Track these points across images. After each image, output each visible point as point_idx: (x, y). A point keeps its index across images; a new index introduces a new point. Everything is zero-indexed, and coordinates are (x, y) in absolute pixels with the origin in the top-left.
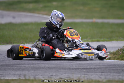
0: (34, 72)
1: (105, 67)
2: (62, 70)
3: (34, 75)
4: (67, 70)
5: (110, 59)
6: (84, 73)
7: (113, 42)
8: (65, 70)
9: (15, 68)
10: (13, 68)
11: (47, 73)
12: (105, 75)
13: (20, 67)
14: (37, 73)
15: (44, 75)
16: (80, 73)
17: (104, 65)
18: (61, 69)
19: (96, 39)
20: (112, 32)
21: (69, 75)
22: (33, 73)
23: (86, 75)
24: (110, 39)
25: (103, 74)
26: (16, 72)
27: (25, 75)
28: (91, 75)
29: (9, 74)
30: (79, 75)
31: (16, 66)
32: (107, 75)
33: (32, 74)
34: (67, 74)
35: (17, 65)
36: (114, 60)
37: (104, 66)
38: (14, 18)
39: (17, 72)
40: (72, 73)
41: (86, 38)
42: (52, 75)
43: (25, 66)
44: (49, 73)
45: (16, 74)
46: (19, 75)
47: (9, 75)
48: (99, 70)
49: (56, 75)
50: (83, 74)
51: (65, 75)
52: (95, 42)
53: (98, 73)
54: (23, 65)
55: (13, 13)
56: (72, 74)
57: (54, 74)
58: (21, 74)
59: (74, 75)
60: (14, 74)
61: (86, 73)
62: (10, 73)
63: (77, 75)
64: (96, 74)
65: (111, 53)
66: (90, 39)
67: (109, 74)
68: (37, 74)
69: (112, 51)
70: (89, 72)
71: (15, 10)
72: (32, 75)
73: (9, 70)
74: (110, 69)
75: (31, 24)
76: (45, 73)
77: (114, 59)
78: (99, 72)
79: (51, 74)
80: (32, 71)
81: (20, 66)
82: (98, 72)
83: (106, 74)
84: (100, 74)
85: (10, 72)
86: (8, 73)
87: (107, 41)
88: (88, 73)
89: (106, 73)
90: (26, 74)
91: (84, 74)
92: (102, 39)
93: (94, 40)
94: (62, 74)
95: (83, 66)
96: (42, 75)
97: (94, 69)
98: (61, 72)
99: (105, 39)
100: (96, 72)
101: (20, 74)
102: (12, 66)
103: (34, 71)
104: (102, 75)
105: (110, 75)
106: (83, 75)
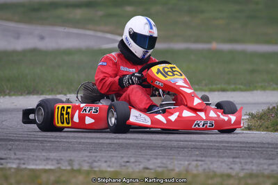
0: (89, 154)
1: (241, 147)
2: (149, 152)
3: (90, 161)
4: (159, 151)
5: (249, 128)
6: (195, 158)
7: (255, 92)
8: (155, 151)
9: (48, 144)
10: (44, 146)
11: (116, 156)
12: (241, 163)
13: (58, 145)
14: (96, 157)
15: (110, 161)
16: (187, 158)
17: (237, 142)
18: (146, 149)
19: (219, 86)
20: (253, 71)
21: (164, 161)
22: (87, 156)
23: (200, 163)
24: (249, 86)
25: (237, 160)
26: (51, 154)
27: (71, 160)
28: (212, 163)
29: (35, 158)
30: (187, 163)
31: (49, 141)
32: (246, 163)
33: (86, 159)
34: (159, 161)
35: (53, 140)
36: (259, 131)
37: (239, 145)
38: (42, 38)
39: (53, 155)
40: (170, 157)
41: (198, 85)
42: (128, 162)
43: (70, 140)
44: (122, 157)
45: (52, 158)
46: (57, 160)
47: (36, 160)
48: (228, 151)
49: (136, 162)
50: (193, 161)
51: (155, 161)
52: (216, 93)
53: (226, 159)
54: (65, 140)
55: (39, 29)
56: (171, 159)
57: (133, 160)
58: (61, 159)
59: (176, 162)
60: (47, 159)
61: (199, 158)
62: (37, 156)
63: (182, 163)
64: (222, 160)
65: (252, 116)
66: (206, 85)
67: (249, 160)
68: (96, 160)
69: (254, 112)
70: (206, 157)
71: (43, 21)
72: (85, 161)
73: (36, 149)
74: (252, 150)
75: (79, 51)
76: (113, 156)
77: (258, 128)
78: (229, 157)
79: (126, 159)
80: (86, 153)
81: (58, 141)
82: (226, 157)
83: (242, 161)
84: (231, 160)
85: (38, 154)
86: (33, 156)
87: (241, 90)
88: (203, 159)
89: (243, 158)
90: (72, 158)
91: (197, 160)
92: (233, 87)
93: (214, 87)
94: (149, 160)
95: (193, 143)
96: (106, 162)
97: (218, 149)
98: (146, 155)
99: (238, 87)
100: (222, 157)
101: (59, 158)
102: (42, 142)
103: (90, 152)
104: (234, 163)
105: (252, 162)
106: (194, 163)
